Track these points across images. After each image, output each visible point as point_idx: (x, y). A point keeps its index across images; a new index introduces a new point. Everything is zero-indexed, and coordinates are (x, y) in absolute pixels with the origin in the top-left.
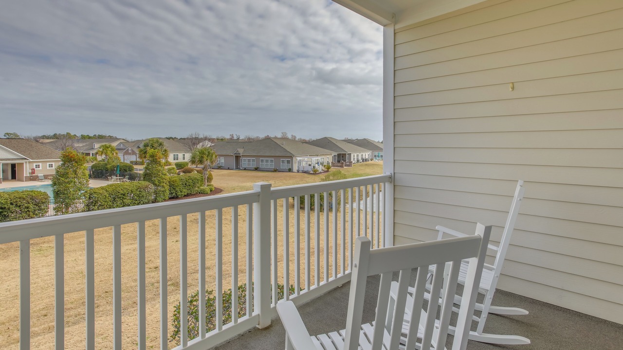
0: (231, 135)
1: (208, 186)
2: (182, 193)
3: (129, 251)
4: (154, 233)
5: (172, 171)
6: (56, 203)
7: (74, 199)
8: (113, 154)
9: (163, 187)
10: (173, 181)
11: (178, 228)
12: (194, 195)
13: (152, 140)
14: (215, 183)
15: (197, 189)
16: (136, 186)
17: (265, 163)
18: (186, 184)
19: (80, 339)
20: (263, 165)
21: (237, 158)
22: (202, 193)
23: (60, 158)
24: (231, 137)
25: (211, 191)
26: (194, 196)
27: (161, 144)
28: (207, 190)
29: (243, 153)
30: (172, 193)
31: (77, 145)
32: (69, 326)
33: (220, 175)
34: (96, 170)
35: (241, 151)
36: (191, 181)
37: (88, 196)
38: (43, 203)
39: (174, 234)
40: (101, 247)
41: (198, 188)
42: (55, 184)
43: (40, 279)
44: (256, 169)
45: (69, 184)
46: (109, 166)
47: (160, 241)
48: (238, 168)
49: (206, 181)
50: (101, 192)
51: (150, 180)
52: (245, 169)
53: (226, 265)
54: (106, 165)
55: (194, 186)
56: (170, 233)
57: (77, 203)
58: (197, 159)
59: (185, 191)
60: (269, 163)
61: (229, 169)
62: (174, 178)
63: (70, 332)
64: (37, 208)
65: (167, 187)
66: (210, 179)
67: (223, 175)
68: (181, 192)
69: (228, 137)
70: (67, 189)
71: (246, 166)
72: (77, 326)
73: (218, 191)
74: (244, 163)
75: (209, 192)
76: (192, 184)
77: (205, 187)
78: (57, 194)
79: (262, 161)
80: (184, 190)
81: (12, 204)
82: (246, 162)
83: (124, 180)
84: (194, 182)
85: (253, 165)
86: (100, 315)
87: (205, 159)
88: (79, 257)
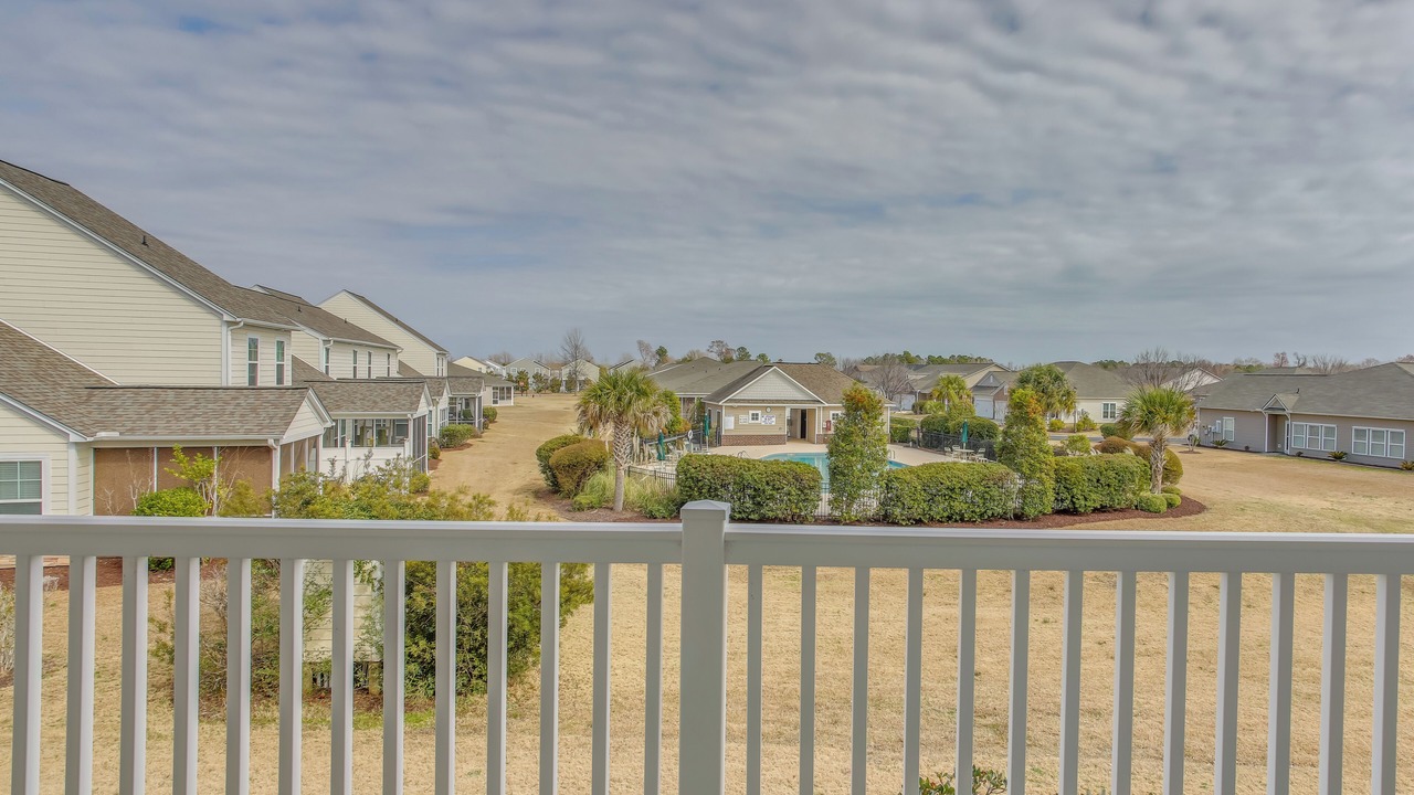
0: (1277, 356)
1: (1164, 491)
2: (1088, 504)
3: (935, 619)
4: (1000, 590)
5: (1079, 445)
6: (832, 491)
7: (859, 488)
8: (961, 398)
9: (1041, 482)
10: (1067, 469)
11: (1058, 588)
12: (1122, 510)
13: (1038, 368)
14: (1186, 486)
15: (1130, 495)
16: (979, 473)
17: (1369, 441)
18: (1098, 481)
19: (780, 777)
20: (1366, 446)
21: (1276, 420)
22: (1144, 509)
23: (841, 402)
24: (1278, 361)
25: (1170, 505)
26: (1121, 514)
27: (1057, 378)
28: (1158, 502)
29: (1293, 408)
30: (1062, 501)
31: (914, 377)
32: (779, 743)
33: (1214, 466)
34: (928, 431)
35: (1288, 401)
36: (1112, 474)
37: (883, 483)
38: (811, 488)
39: (1045, 600)
40: (891, 598)
41: (1134, 494)
42: (831, 453)
43: (776, 633)
44: (1338, 458)
45: (853, 456)
46: (950, 424)
47: (1010, 613)
48: (1276, 448)
49: (1160, 478)
50: (908, 478)
51: (1010, 462)
52: (1299, 455)
53: (1149, 721)
54: (947, 420)
55: (1121, 488)
56: (1037, 597)
57: (863, 497)
58: (1135, 419)
59: (1097, 499)
60: (1387, 442)
61: (1247, 450)
62: (1071, 463)
63: (774, 757)
64: (802, 497)
65: (1050, 484)
66: (1171, 473)
67: (1224, 466)
68: (1086, 499)
69: (1268, 360)
70: (850, 466)
71: (1304, 446)
72: (789, 748)
73: (1189, 508)
74: (1298, 435)
75: (1164, 508)
76: (1114, 482)
77: (1156, 495)
78: (835, 472)
79: (1360, 434)
80: (1094, 496)
81: (768, 484)
82: (1306, 435)
83: (976, 456)
84: (1123, 477)
85: (1327, 443)
86: (832, 742)
87: (1158, 419)
88: (847, 608)
